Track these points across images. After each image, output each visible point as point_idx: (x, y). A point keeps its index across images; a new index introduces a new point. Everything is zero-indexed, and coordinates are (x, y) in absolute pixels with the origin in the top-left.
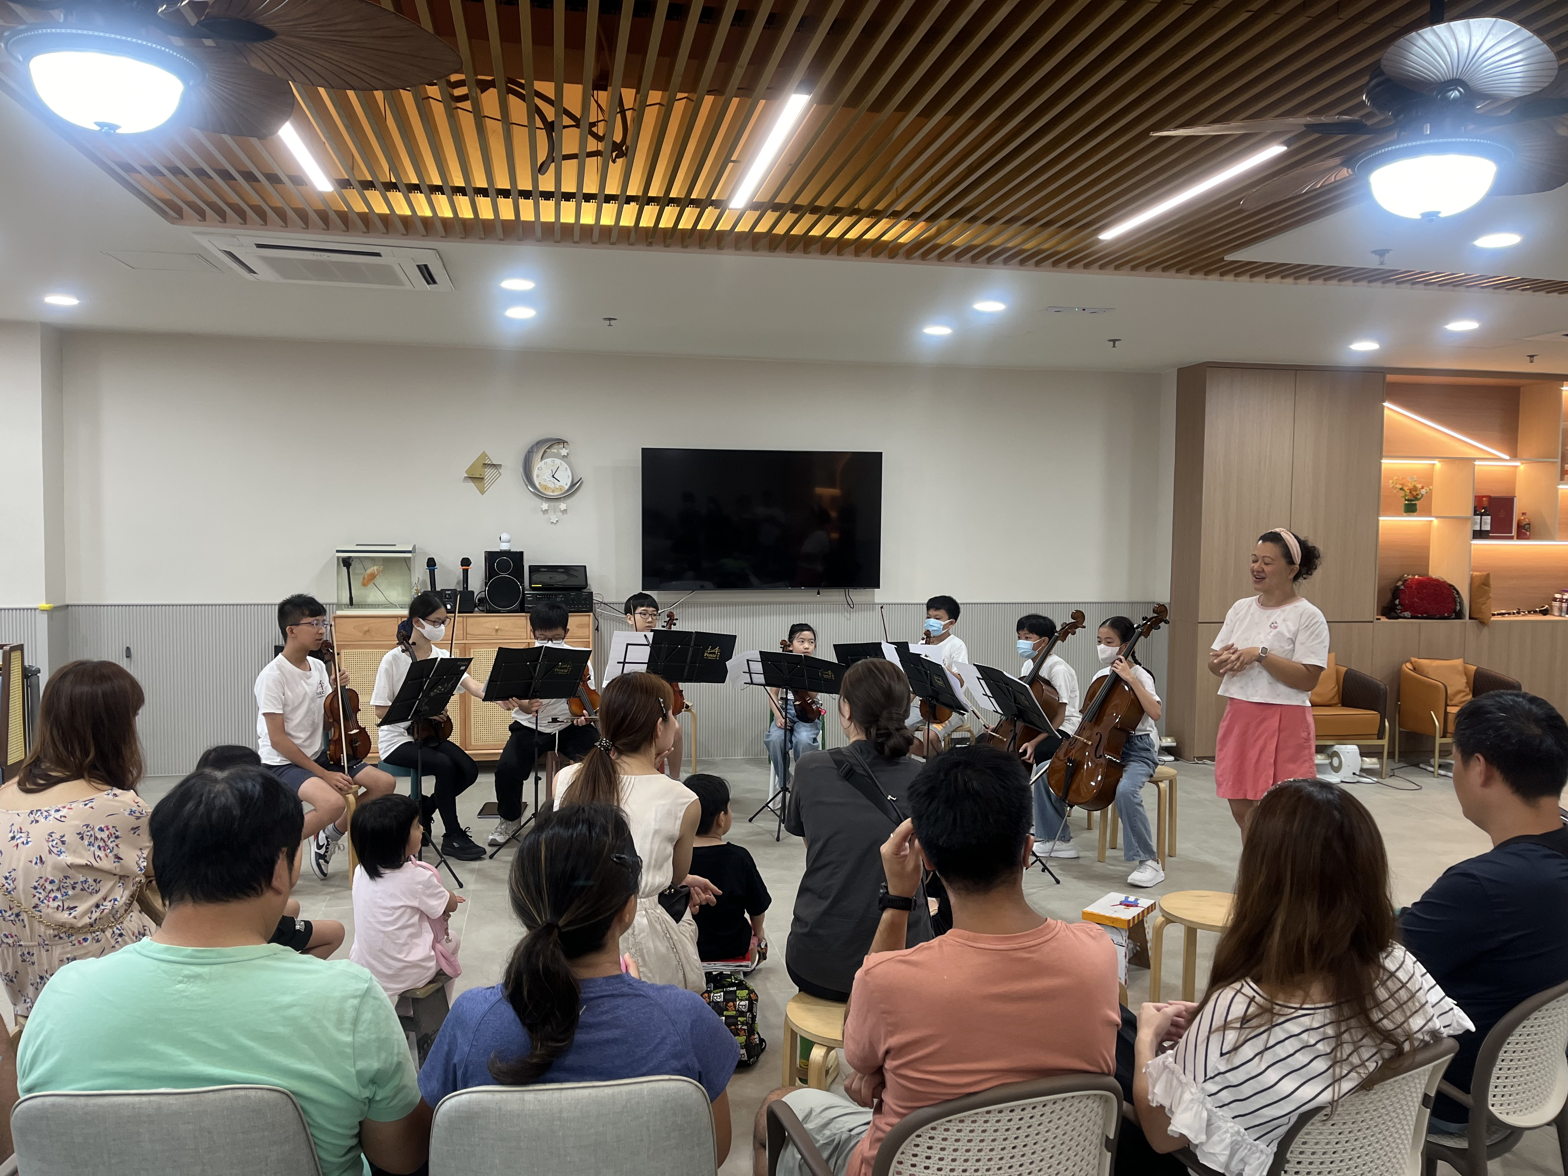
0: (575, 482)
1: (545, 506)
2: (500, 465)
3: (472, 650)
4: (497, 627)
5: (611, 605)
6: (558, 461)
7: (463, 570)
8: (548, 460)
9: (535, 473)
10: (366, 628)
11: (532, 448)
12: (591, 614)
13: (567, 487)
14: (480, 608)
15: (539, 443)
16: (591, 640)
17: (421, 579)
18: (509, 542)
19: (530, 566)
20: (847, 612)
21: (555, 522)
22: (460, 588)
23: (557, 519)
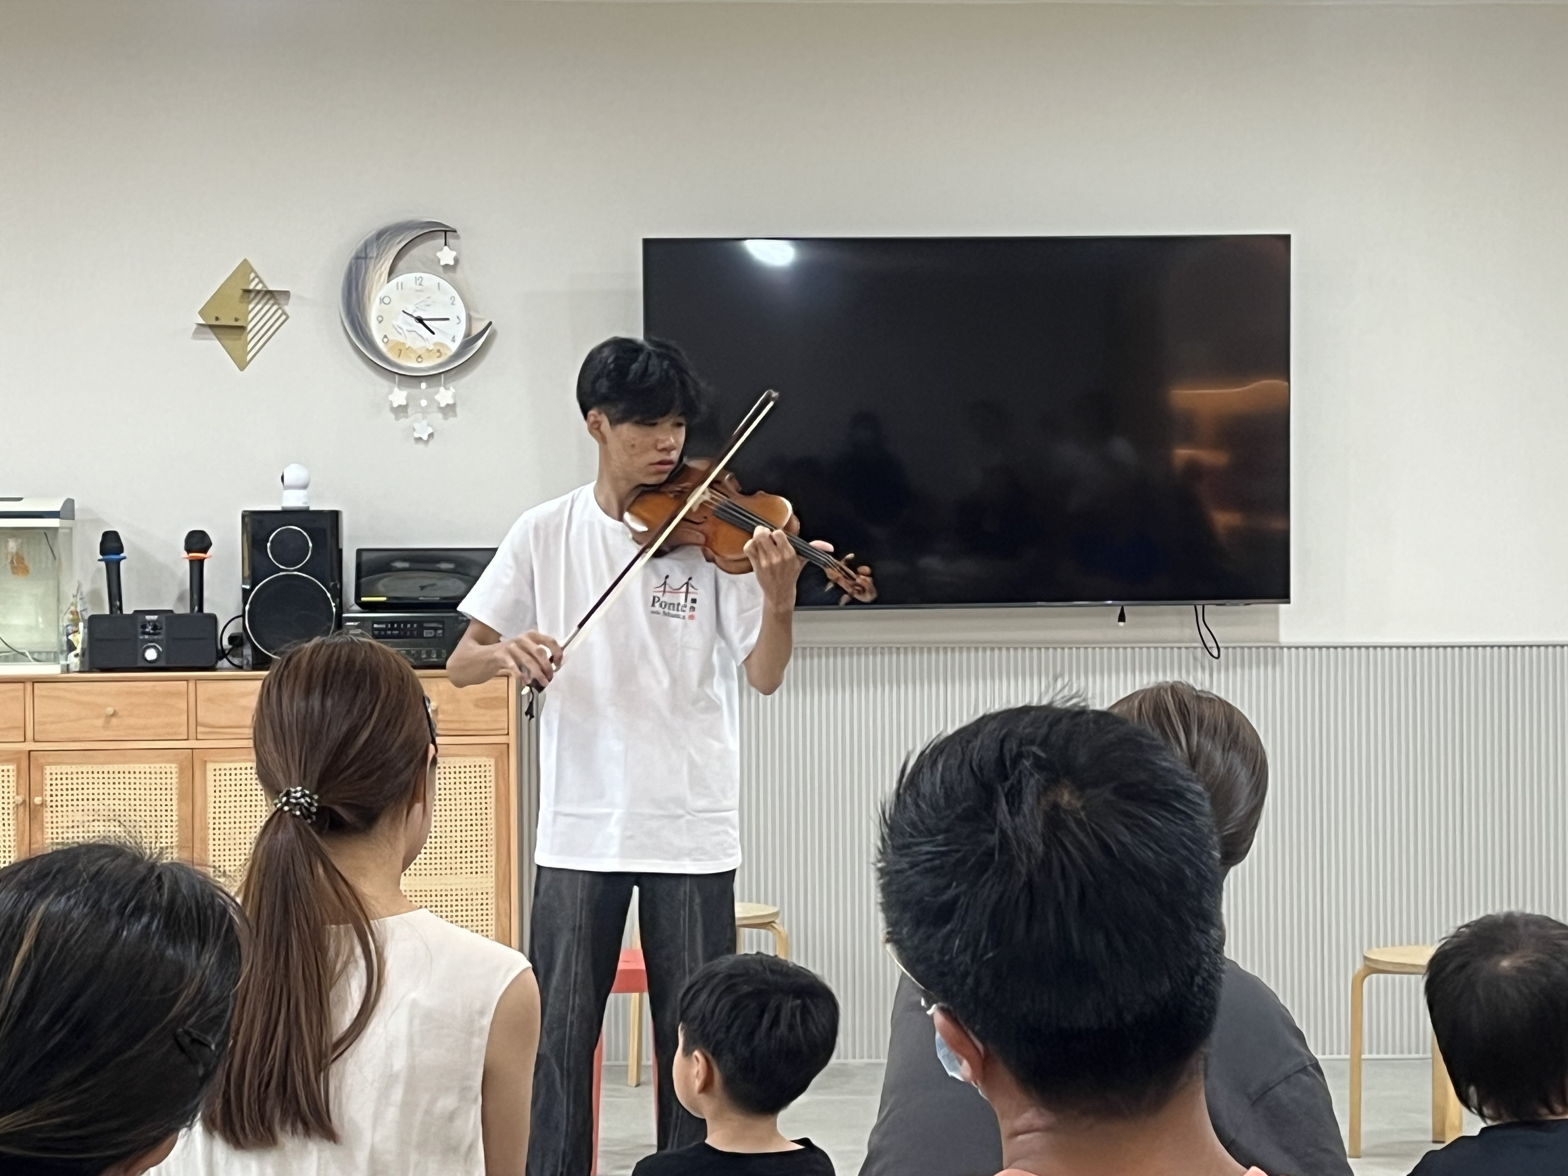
0: (475, 332)
1: (399, 396)
2: (286, 294)
3: (210, 766)
6: (431, 280)
7: (192, 562)
8: (406, 279)
9: (374, 310)
11: (366, 246)
13: (454, 347)
14: (236, 661)
15: (383, 236)
16: (512, 739)
17: (86, 588)
18: (305, 487)
19: (359, 552)
20: (1203, 668)
21: (425, 437)
22: (184, 609)
23: (430, 430)
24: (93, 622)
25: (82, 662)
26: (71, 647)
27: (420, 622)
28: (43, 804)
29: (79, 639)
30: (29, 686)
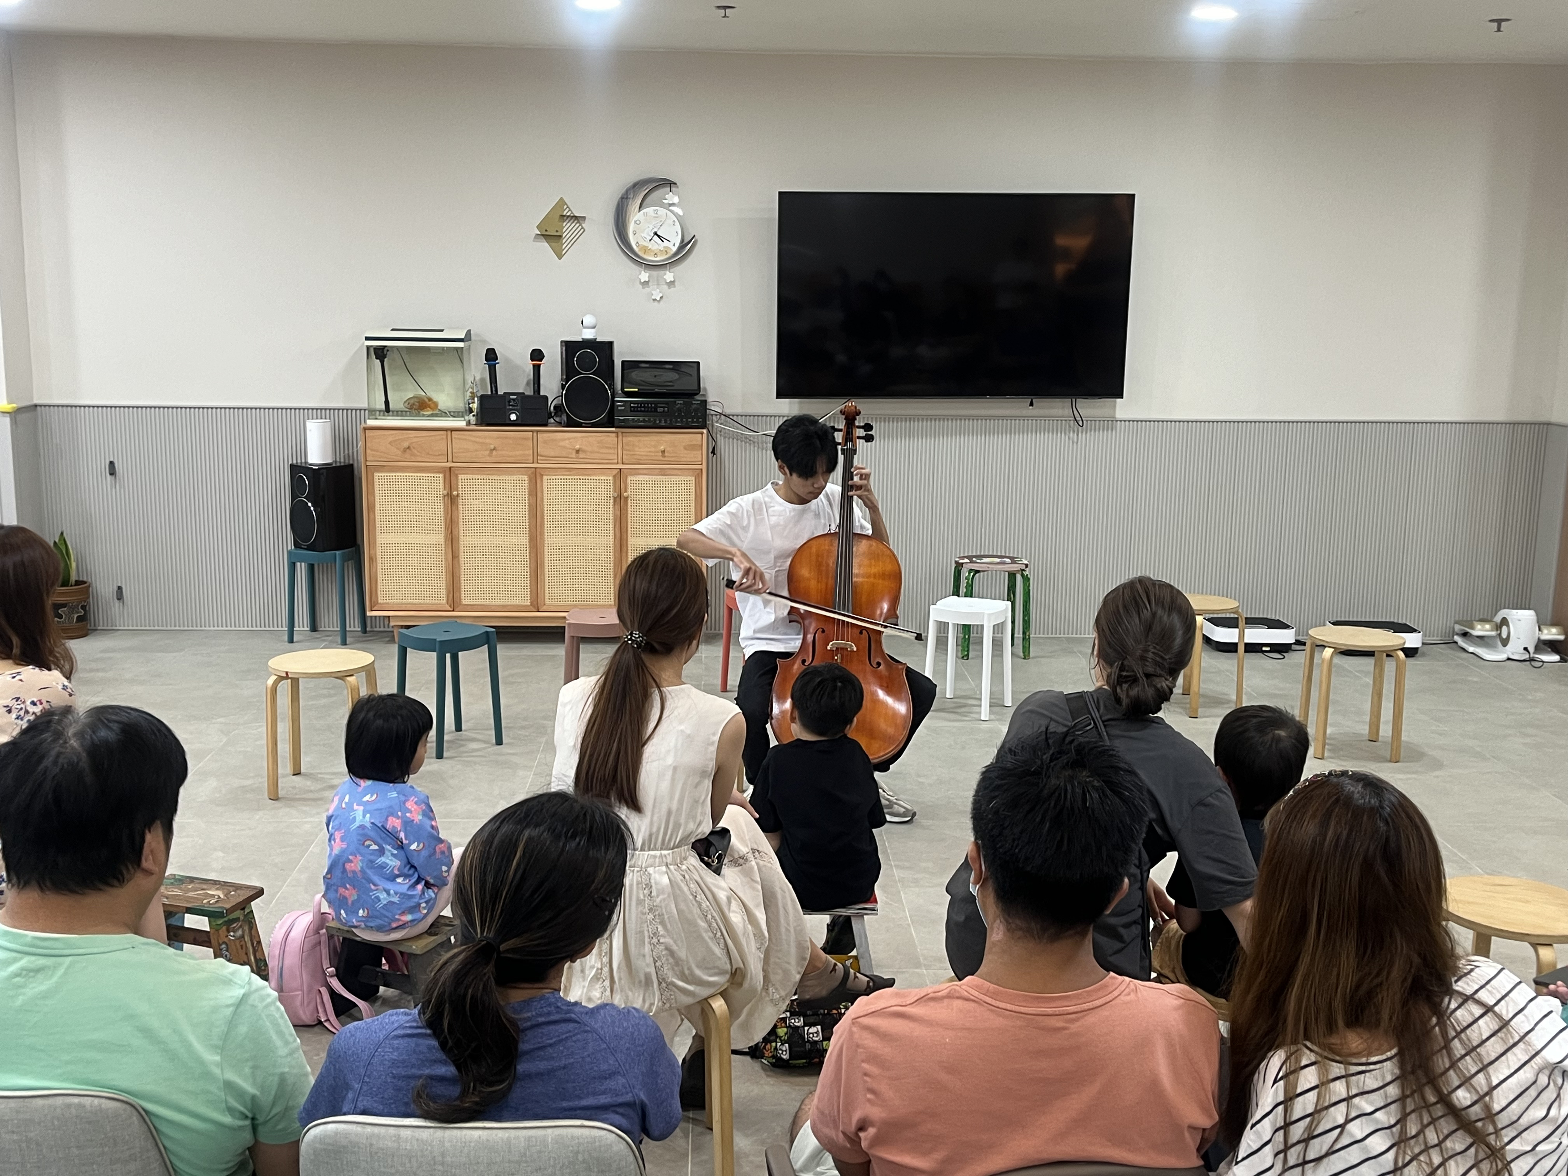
0: (686, 240)
1: (644, 276)
2: (584, 218)
3: (545, 477)
4: (578, 447)
5: (735, 418)
6: (662, 211)
7: (534, 365)
8: (649, 210)
9: (631, 228)
10: (406, 445)
11: (627, 192)
12: (705, 431)
13: (674, 249)
14: (558, 419)
15: (636, 186)
16: (704, 467)
17: (478, 378)
18: (594, 327)
19: (623, 362)
20: (1074, 431)
21: (658, 299)
22: (529, 392)
23: (661, 295)
24: (482, 398)
25: (477, 420)
26: (471, 411)
27: (656, 403)
28: (458, 495)
29: (475, 406)
30: (449, 433)
